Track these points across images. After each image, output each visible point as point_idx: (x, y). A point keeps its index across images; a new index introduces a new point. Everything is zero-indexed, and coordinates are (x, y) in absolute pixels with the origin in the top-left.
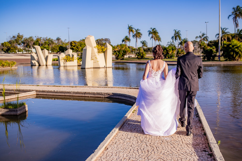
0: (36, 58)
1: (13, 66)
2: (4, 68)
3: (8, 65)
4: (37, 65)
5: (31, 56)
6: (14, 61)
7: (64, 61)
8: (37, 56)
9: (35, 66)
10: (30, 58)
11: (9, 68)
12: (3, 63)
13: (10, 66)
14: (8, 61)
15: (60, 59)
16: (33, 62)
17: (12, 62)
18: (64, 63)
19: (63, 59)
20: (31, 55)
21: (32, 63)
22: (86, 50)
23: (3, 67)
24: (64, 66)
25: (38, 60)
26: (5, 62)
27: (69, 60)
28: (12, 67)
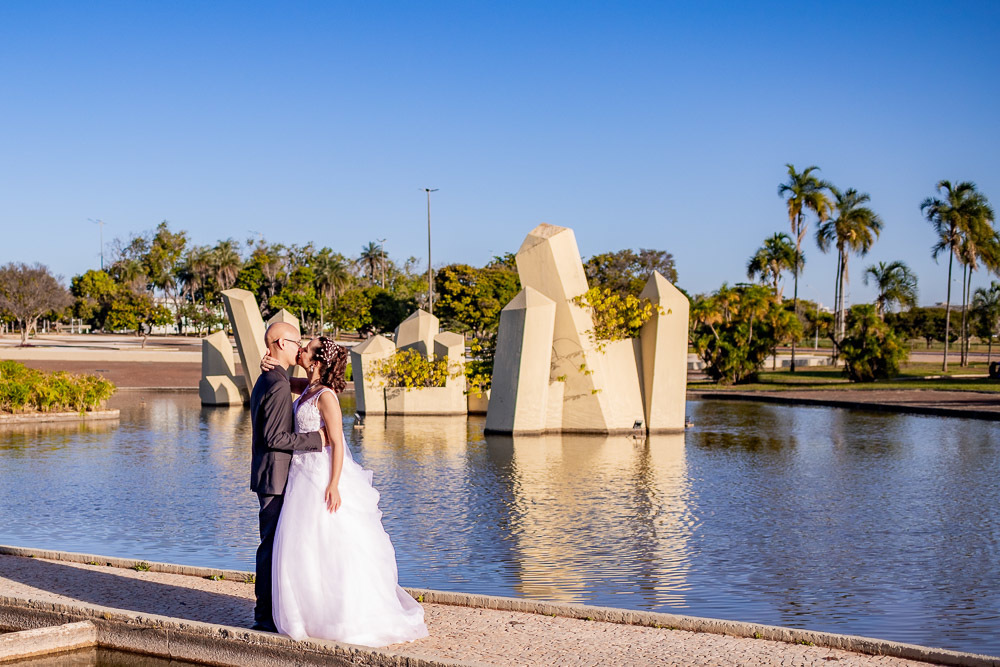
0: (231, 358)
1: (92, 407)
2: (44, 415)
3: (66, 400)
4: (236, 405)
5: (206, 348)
6: (102, 379)
7: (386, 382)
8: (239, 347)
9: (226, 405)
10: (196, 357)
11: (72, 414)
12: (41, 387)
13: (79, 408)
14: (69, 378)
15: (364, 371)
16: (215, 381)
17: (89, 379)
18: (388, 393)
19: (382, 374)
20: (205, 343)
21: (205, 388)
22: (519, 316)
23: (40, 410)
24: (386, 414)
25: (242, 373)
26: (51, 384)
27: (414, 380)
28: (88, 410)
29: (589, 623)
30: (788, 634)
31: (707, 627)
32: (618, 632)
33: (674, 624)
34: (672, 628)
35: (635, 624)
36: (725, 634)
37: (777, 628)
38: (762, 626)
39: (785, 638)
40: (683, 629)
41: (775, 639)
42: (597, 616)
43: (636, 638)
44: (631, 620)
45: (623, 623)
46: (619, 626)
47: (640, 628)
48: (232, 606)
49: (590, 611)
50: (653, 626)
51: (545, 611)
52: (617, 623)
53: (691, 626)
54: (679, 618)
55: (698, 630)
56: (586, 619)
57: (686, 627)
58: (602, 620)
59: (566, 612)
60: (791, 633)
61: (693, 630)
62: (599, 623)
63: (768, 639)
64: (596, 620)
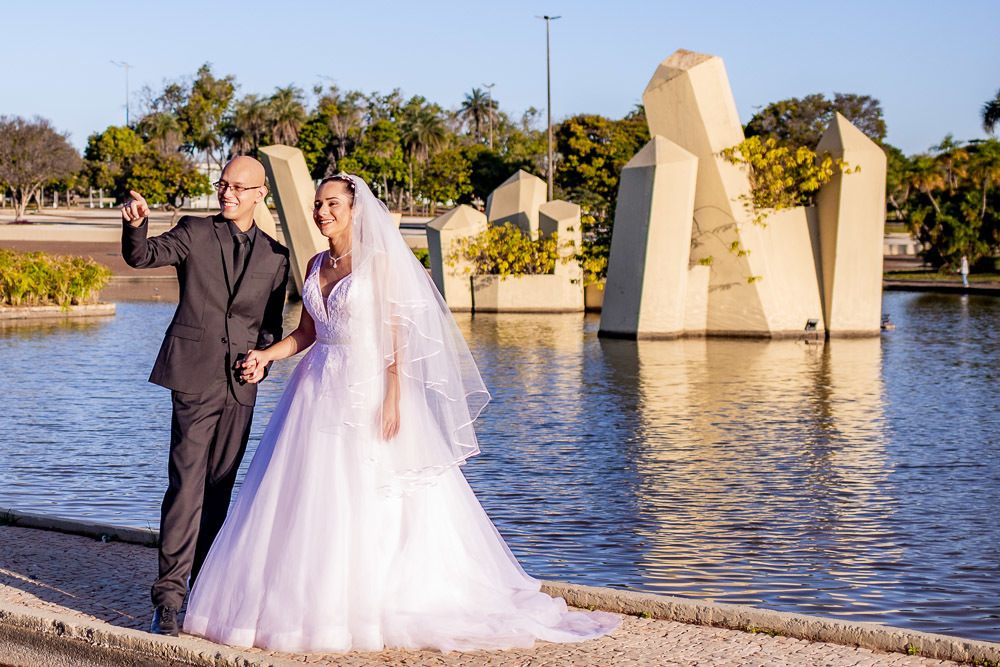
1: (80, 300)
2: (13, 309)
3: (44, 290)
6: (93, 263)
7: (473, 267)
11: (51, 309)
12: (10, 273)
13: (61, 301)
14: (47, 261)
15: (444, 253)
17: (75, 263)
18: (477, 282)
19: (468, 256)
23: (9, 303)
24: (473, 311)
26: (24, 269)
27: (511, 265)
28: (74, 303)
29: (644, 622)
30: (961, 648)
31: (831, 633)
32: (685, 640)
33: (778, 626)
34: (775, 634)
35: (715, 625)
36: (858, 645)
37: (944, 638)
38: (920, 633)
39: (956, 656)
40: (792, 635)
41: (940, 657)
42: (657, 610)
43: (710, 650)
44: (710, 617)
45: (697, 622)
46: (691, 627)
47: (723, 632)
48: (104, 582)
49: (647, 603)
50: (744, 629)
51: (579, 600)
52: (688, 622)
53: (804, 630)
54: (785, 617)
55: (816, 638)
56: (640, 615)
57: (796, 632)
58: (666, 618)
59: (610, 603)
60: (966, 647)
61: (807, 638)
62: (660, 622)
63: (929, 655)
64: (656, 617)
